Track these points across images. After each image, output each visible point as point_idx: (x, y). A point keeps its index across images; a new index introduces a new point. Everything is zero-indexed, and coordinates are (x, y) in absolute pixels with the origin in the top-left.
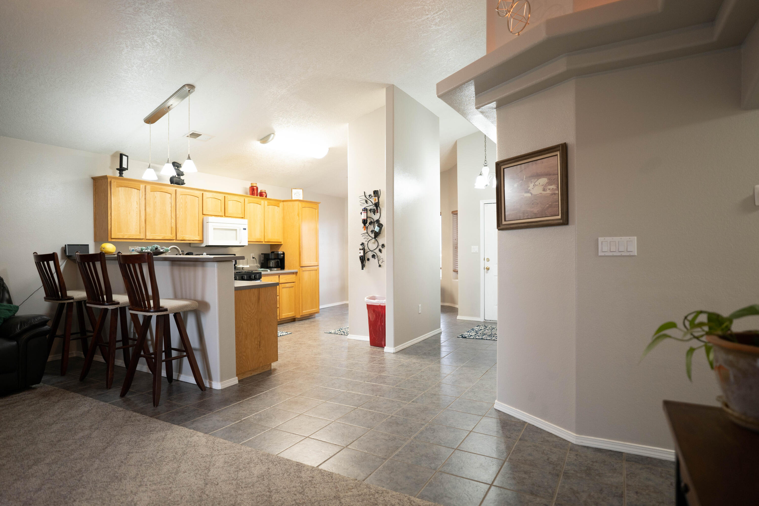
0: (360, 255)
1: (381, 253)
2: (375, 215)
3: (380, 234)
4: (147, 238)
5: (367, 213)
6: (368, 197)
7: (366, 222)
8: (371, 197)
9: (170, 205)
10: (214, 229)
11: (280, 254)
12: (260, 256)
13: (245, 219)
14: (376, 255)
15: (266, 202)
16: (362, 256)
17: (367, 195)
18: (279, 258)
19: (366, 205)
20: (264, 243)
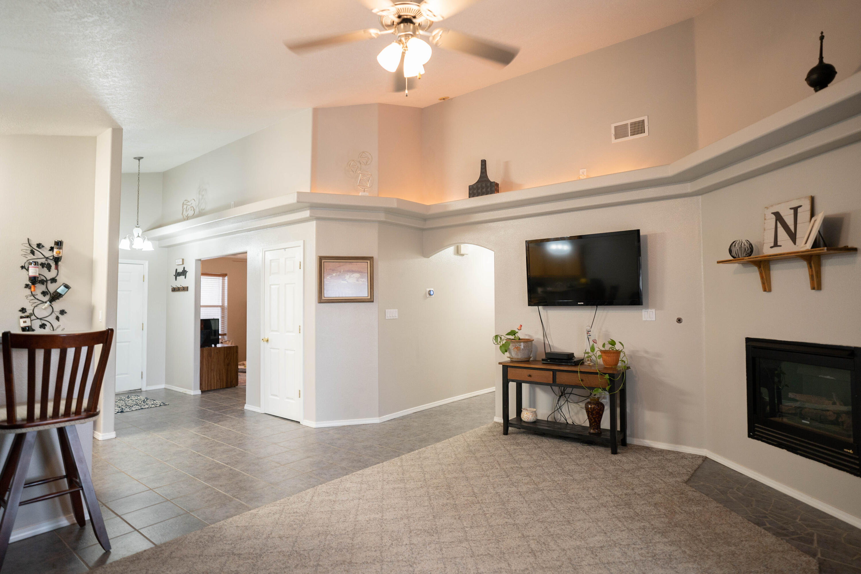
1: (59, 321)
2: (49, 271)
5: (38, 268)
6: (35, 247)
7: (35, 280)
8: (41, 246)
14: (48, 324)
17: (34, 243)
19: (31, 257)
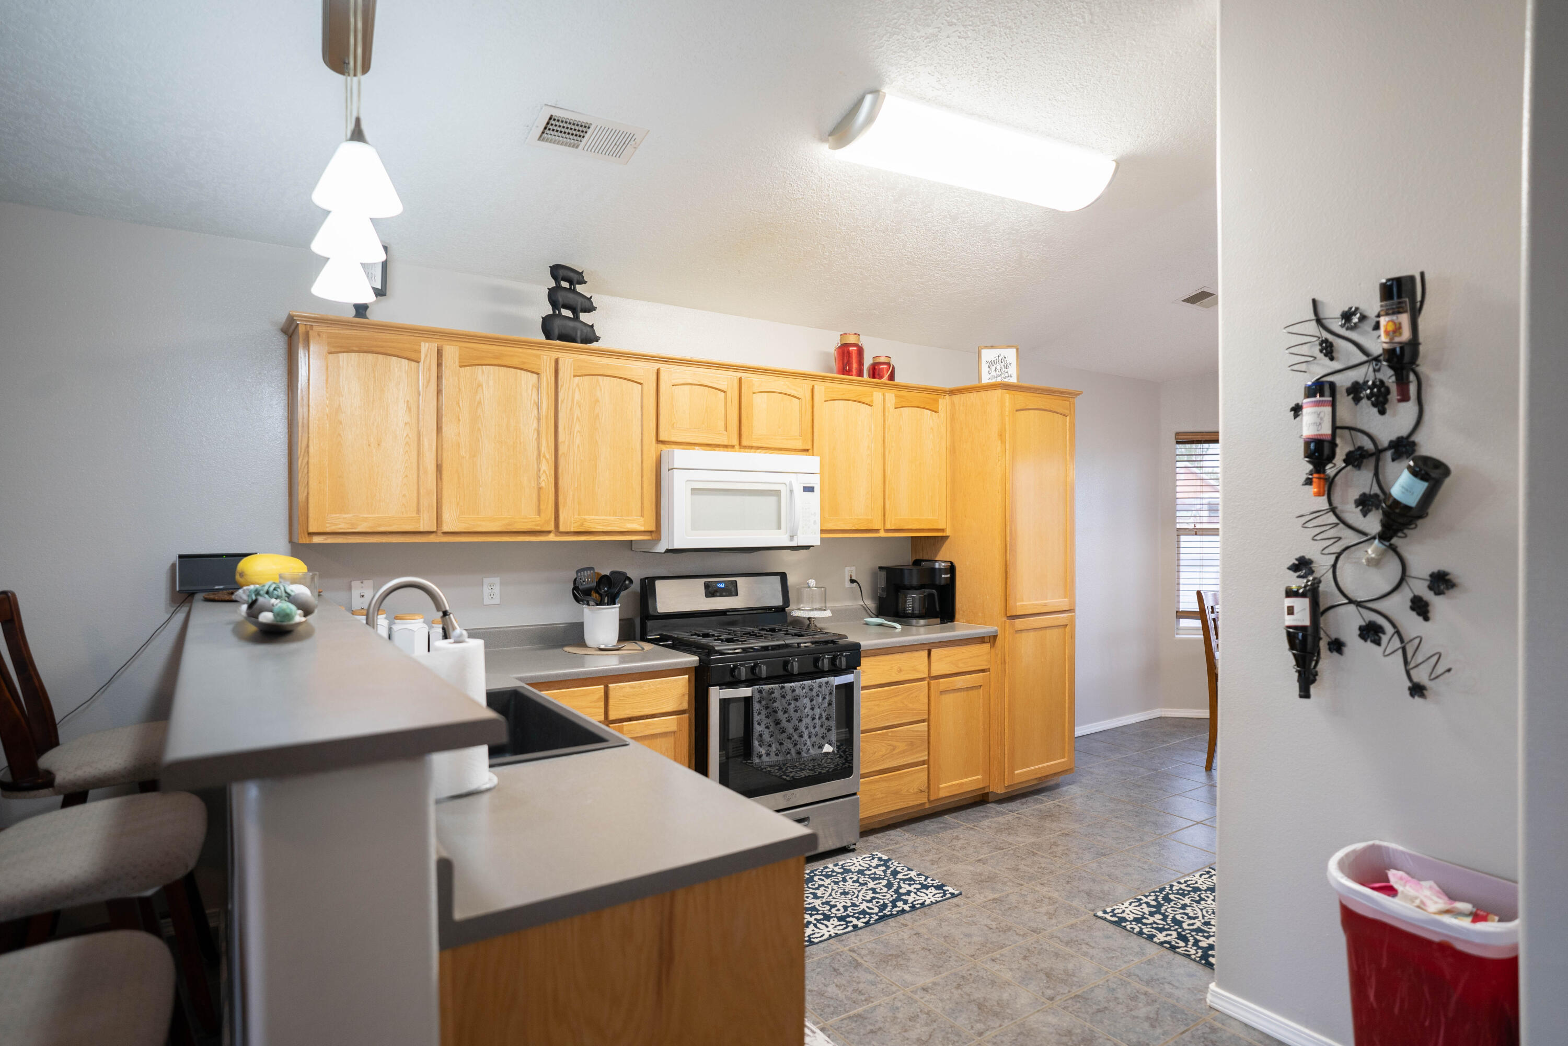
0: (1290, 621)
1: (1426, 619)
2: (1382, 412)
3: (1420, 517)
4: (446, 528)
5: (1333, 405)
6: (1336, 325)
7: (1326, 451)
8: (1355, 319)
9: (535, 412)
10: (694, 491)
11: (940, 569)
12: (874, 576)
13: (813, 455)
14: (1389, 629)
15: (891, 396)
16: (1303, 628)
17: (1333, 312)
18: (937, 583)
19: (1322, 367)
20: (882, 534)
